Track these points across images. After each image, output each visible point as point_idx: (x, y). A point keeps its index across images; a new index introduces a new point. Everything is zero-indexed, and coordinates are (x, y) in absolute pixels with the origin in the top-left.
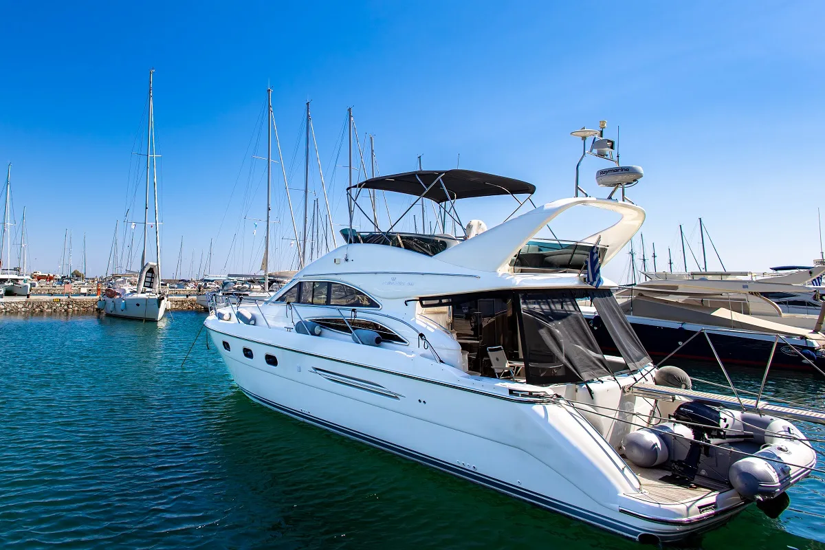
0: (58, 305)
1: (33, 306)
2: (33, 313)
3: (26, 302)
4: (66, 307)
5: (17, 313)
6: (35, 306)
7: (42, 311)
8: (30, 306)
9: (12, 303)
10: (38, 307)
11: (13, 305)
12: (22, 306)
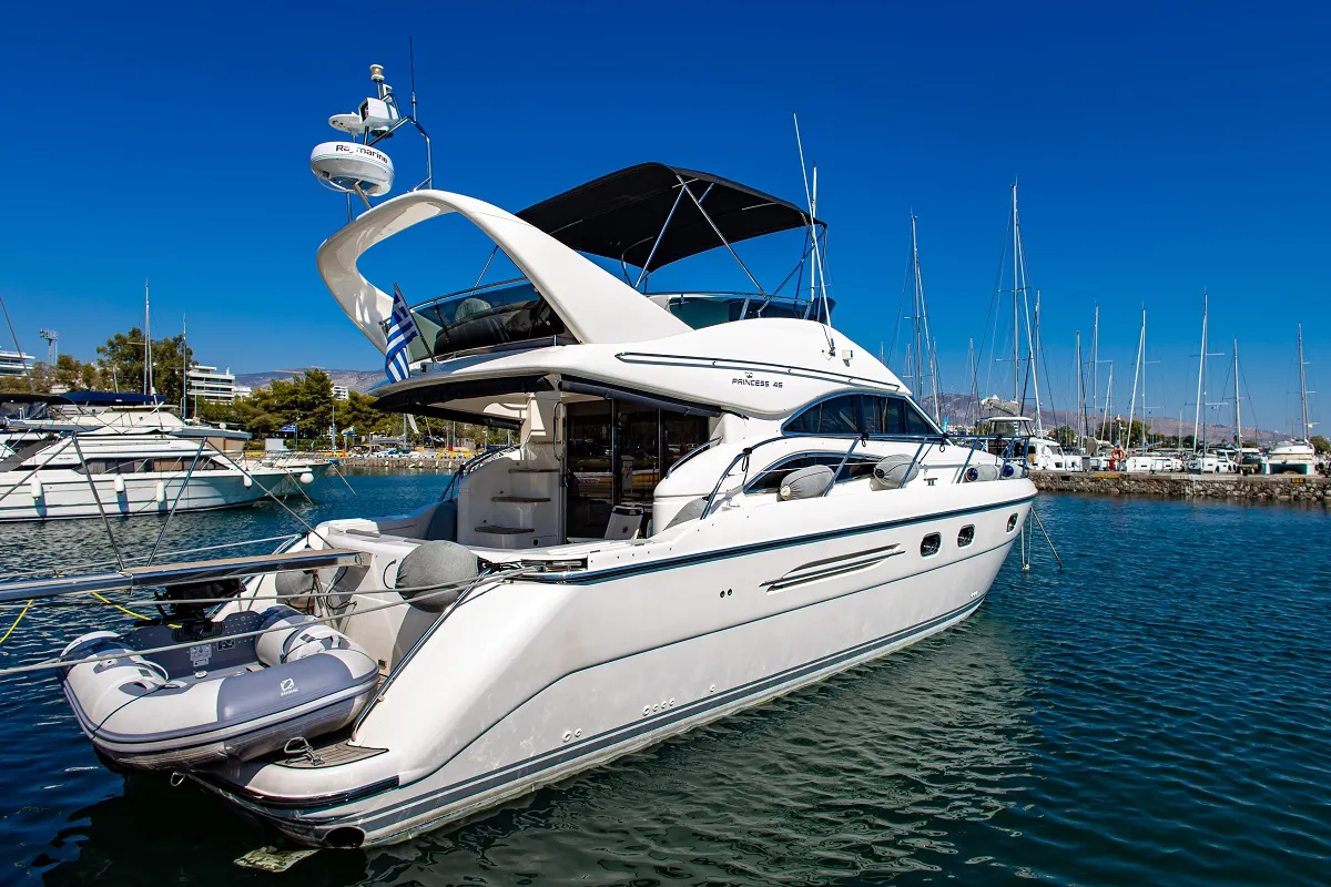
0: (1303, 489)
1: (1251, 490)
2: (1254, 499)
3: (1239, 482)
4: (1319, 493)
5: (1225, 497)
6: (1256, 489)
7: (1270, 498)
8: (1248, 488)
9: (1214, 482)
10: (1262, 490)
11: (1217, 485)
12: (1232, 488)
